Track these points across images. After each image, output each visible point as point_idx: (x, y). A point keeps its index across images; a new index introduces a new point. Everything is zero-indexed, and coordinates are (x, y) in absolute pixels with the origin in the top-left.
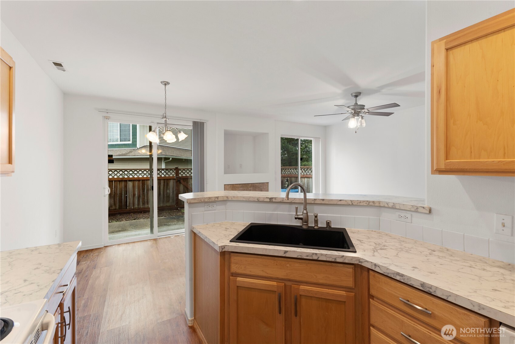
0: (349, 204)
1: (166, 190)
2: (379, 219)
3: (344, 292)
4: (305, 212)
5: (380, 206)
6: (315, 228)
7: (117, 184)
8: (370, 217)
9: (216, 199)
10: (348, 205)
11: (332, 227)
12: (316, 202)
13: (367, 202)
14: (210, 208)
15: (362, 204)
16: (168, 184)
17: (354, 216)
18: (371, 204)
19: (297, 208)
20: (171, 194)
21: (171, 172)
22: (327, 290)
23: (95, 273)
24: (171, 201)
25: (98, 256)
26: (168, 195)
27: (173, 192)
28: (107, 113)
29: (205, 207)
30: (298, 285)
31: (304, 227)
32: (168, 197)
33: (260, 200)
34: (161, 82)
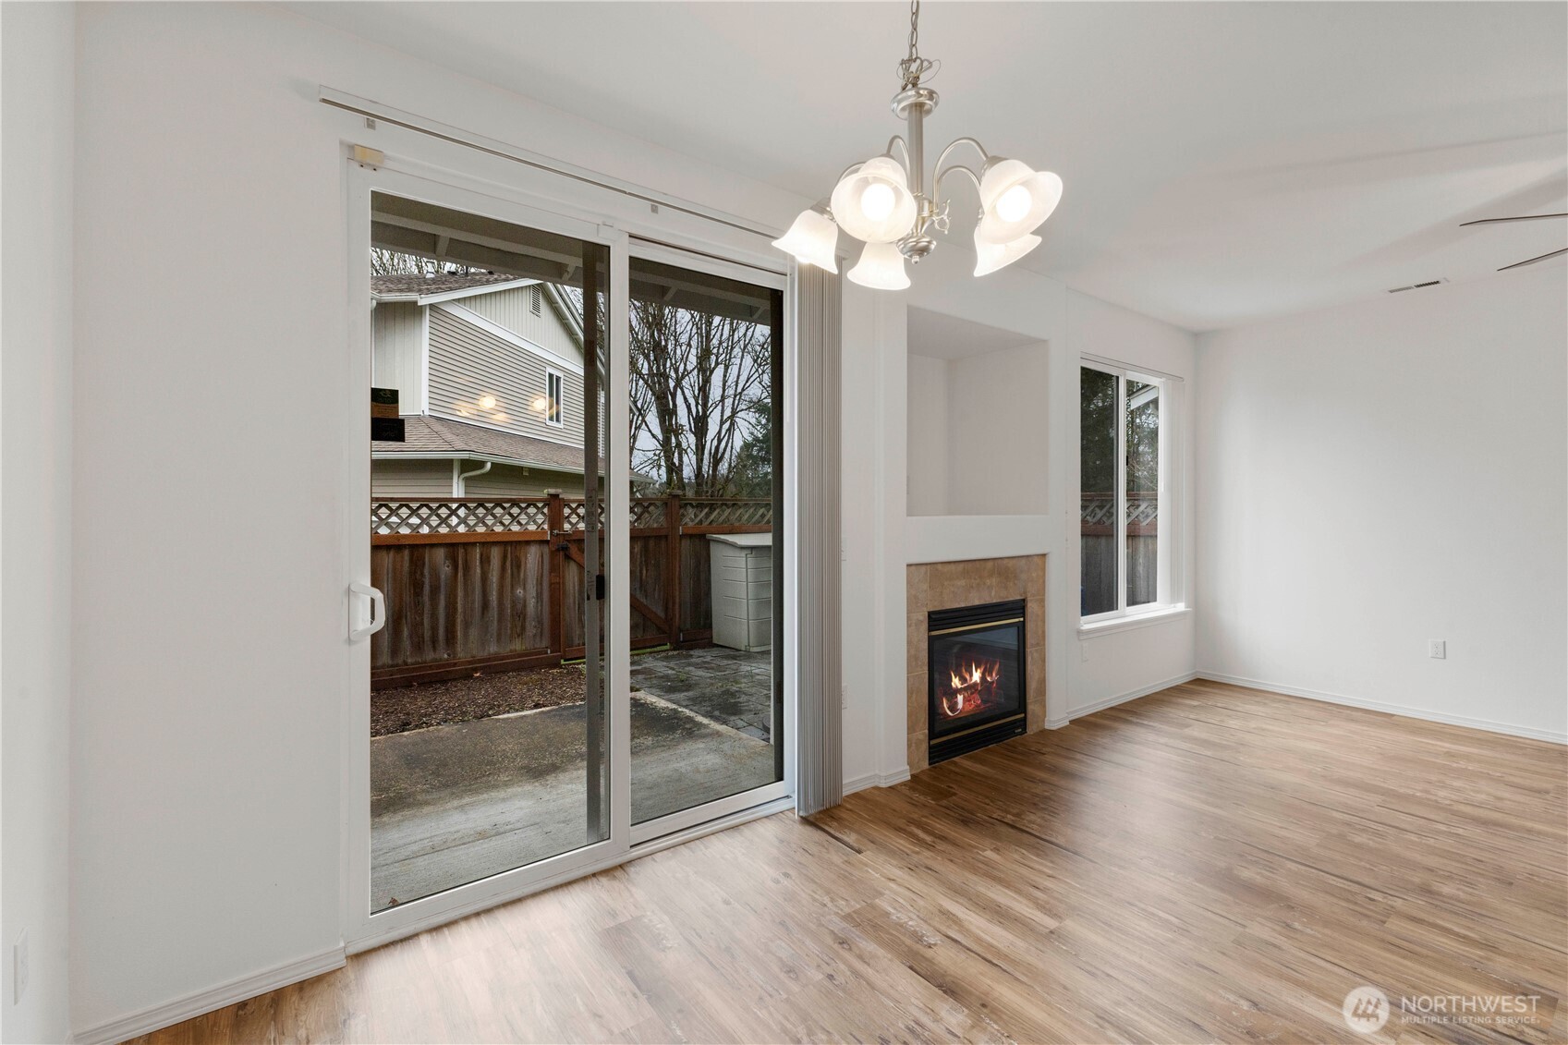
1: (512, 586)
16: (517, 565)
20: (531, 603)
21: (532, 510)
24: (531, 630)
26: (519, 606)
27: (539, 596)
32: (520, 615)
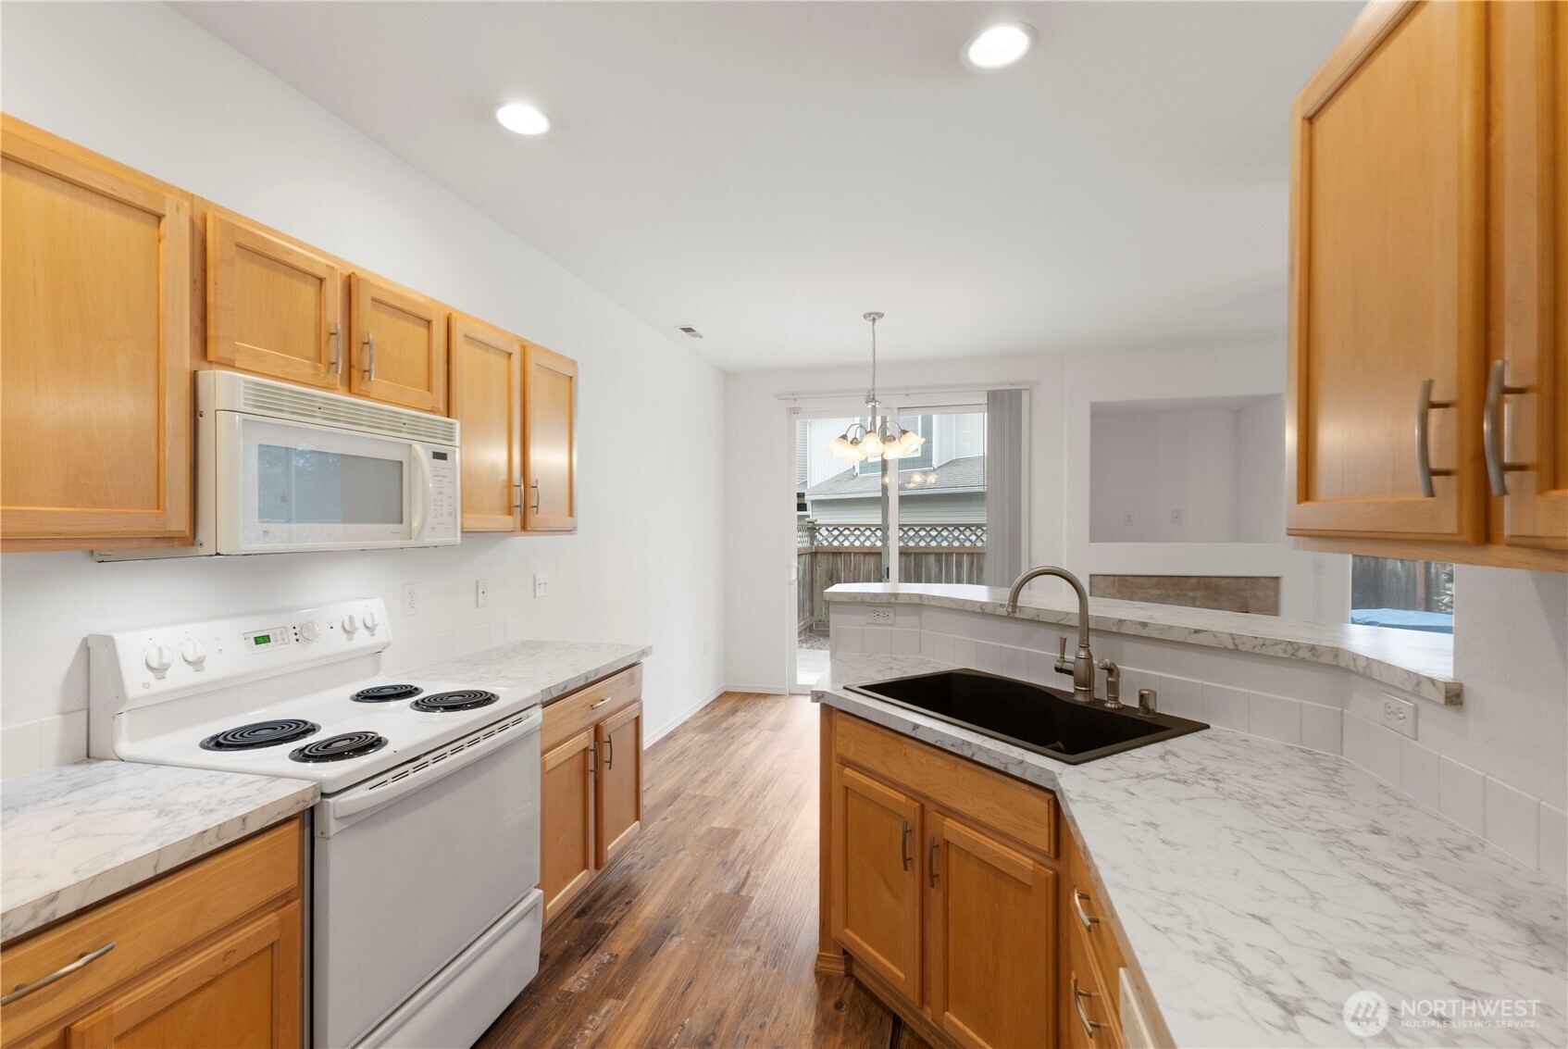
0: (1226, 648)
2: (1342, 713)
3: (1031, 862)
4: (1083, 654)
5: (1337, 667)
6: (1109, 705)
7: (860, 560)
8: (1304, 702)
9: (893, 600)
10: (1224, 650)
11: (1158, 711)
12: (1124, 630)
13: (1289, 647)
14: (881, 620)
15: (1269, 651)
17: (1247, 691)
18: (1302, 654)
19: (1064, 642)
22: (997, 844)
23: (748, 735)
25: (770, 708)
28: (795, 400)
29: (869, 614)
30: (943, 815)
31: (1080, 698)
33: (987, 611)
34: (865, 316)
